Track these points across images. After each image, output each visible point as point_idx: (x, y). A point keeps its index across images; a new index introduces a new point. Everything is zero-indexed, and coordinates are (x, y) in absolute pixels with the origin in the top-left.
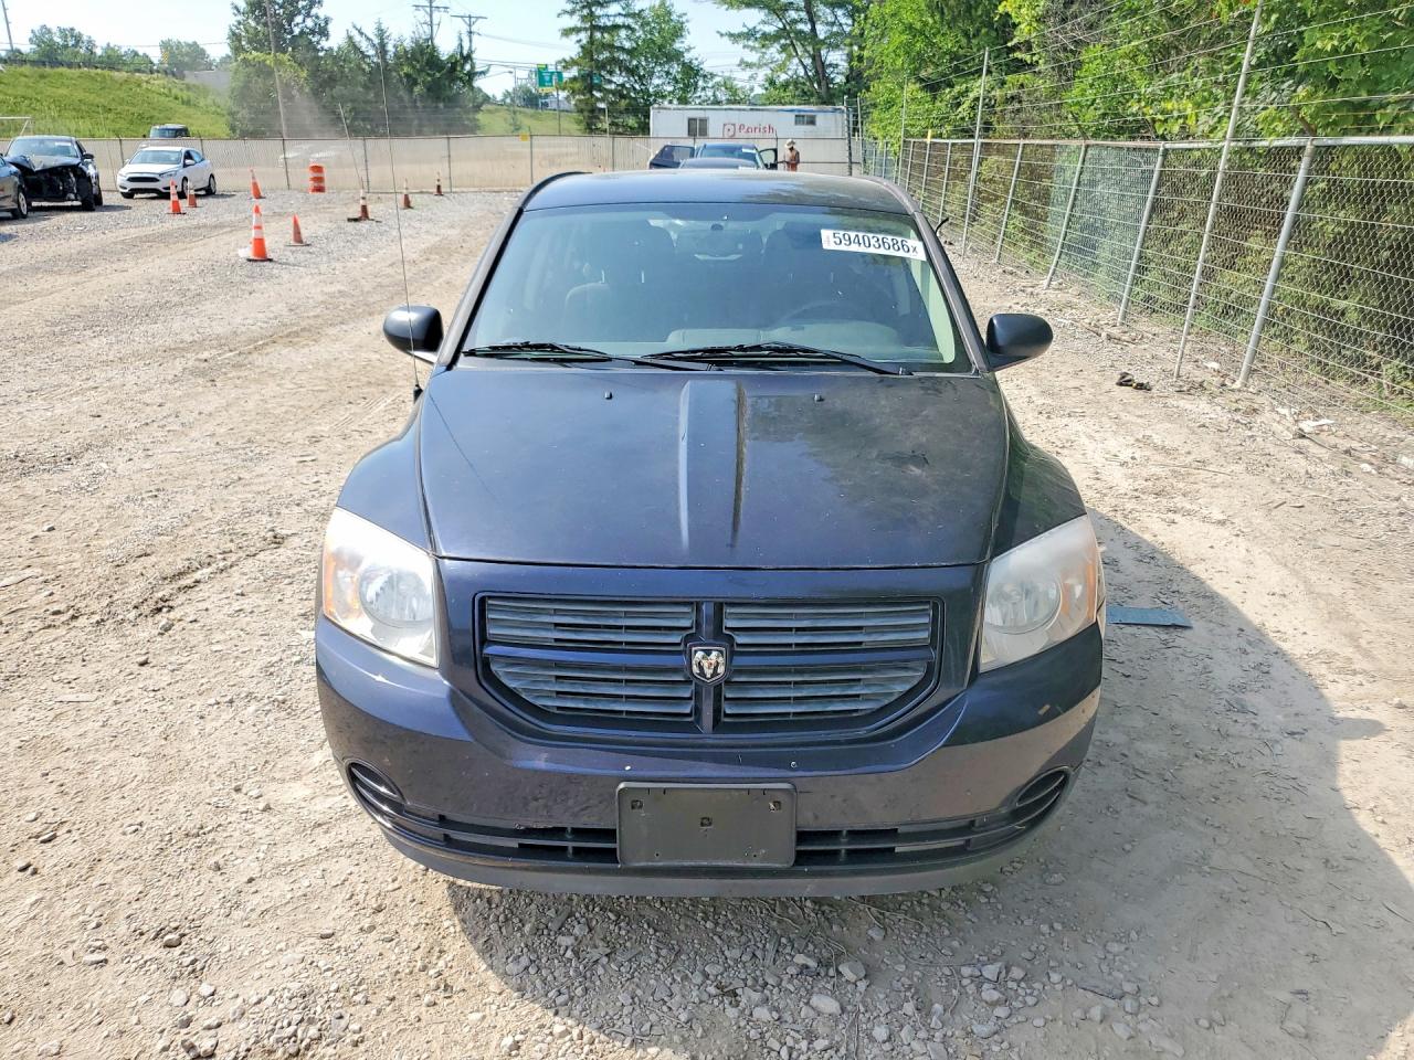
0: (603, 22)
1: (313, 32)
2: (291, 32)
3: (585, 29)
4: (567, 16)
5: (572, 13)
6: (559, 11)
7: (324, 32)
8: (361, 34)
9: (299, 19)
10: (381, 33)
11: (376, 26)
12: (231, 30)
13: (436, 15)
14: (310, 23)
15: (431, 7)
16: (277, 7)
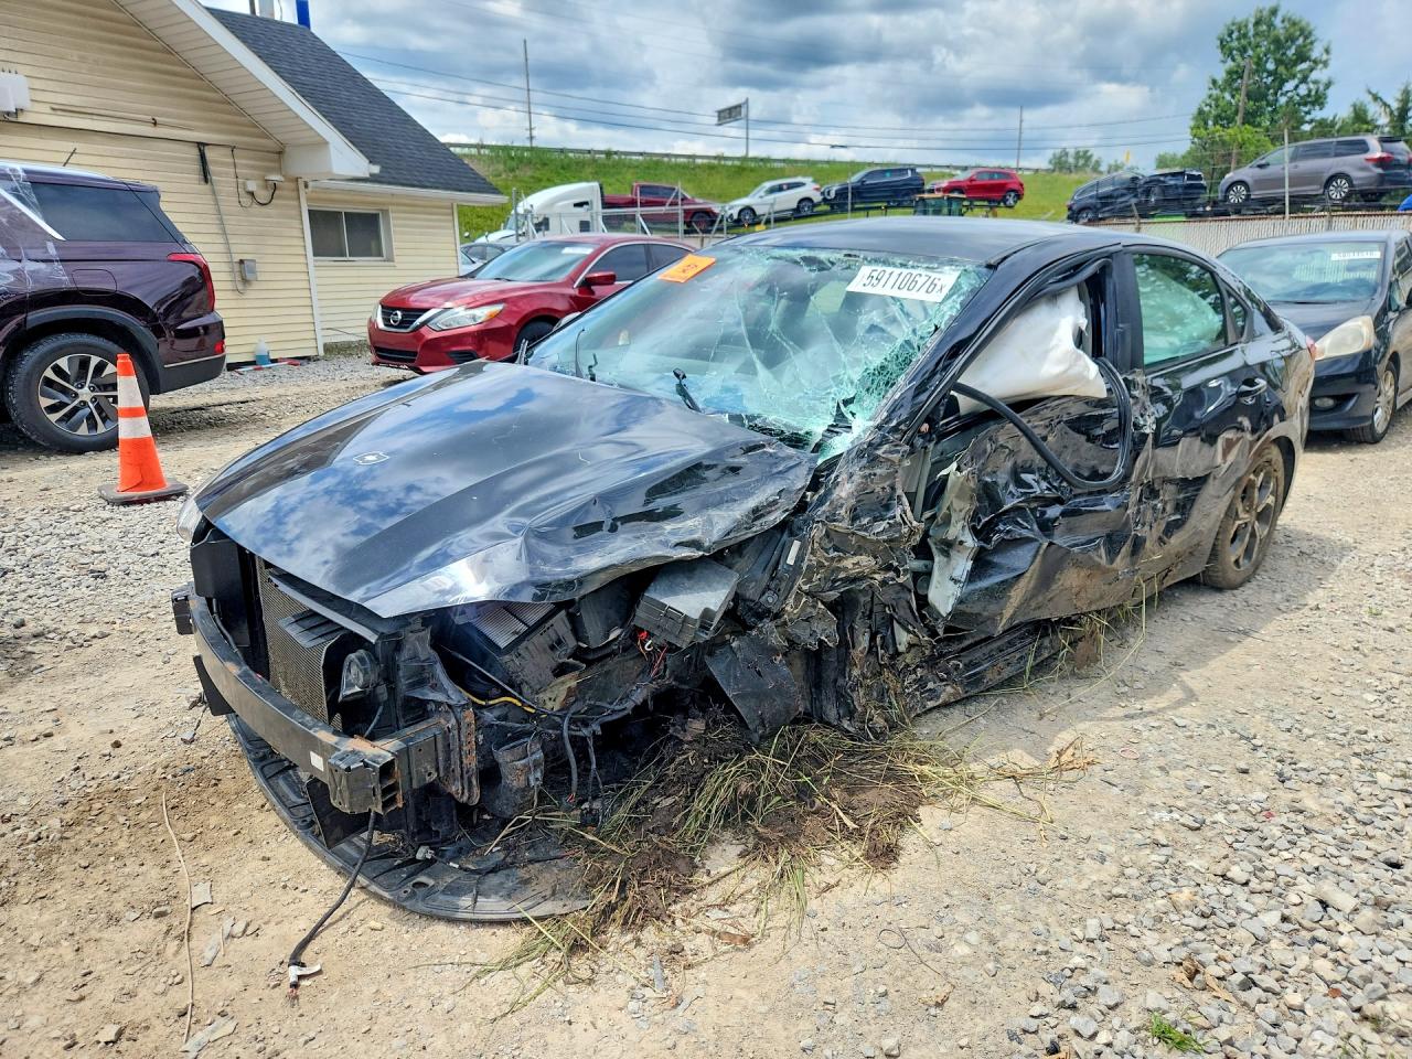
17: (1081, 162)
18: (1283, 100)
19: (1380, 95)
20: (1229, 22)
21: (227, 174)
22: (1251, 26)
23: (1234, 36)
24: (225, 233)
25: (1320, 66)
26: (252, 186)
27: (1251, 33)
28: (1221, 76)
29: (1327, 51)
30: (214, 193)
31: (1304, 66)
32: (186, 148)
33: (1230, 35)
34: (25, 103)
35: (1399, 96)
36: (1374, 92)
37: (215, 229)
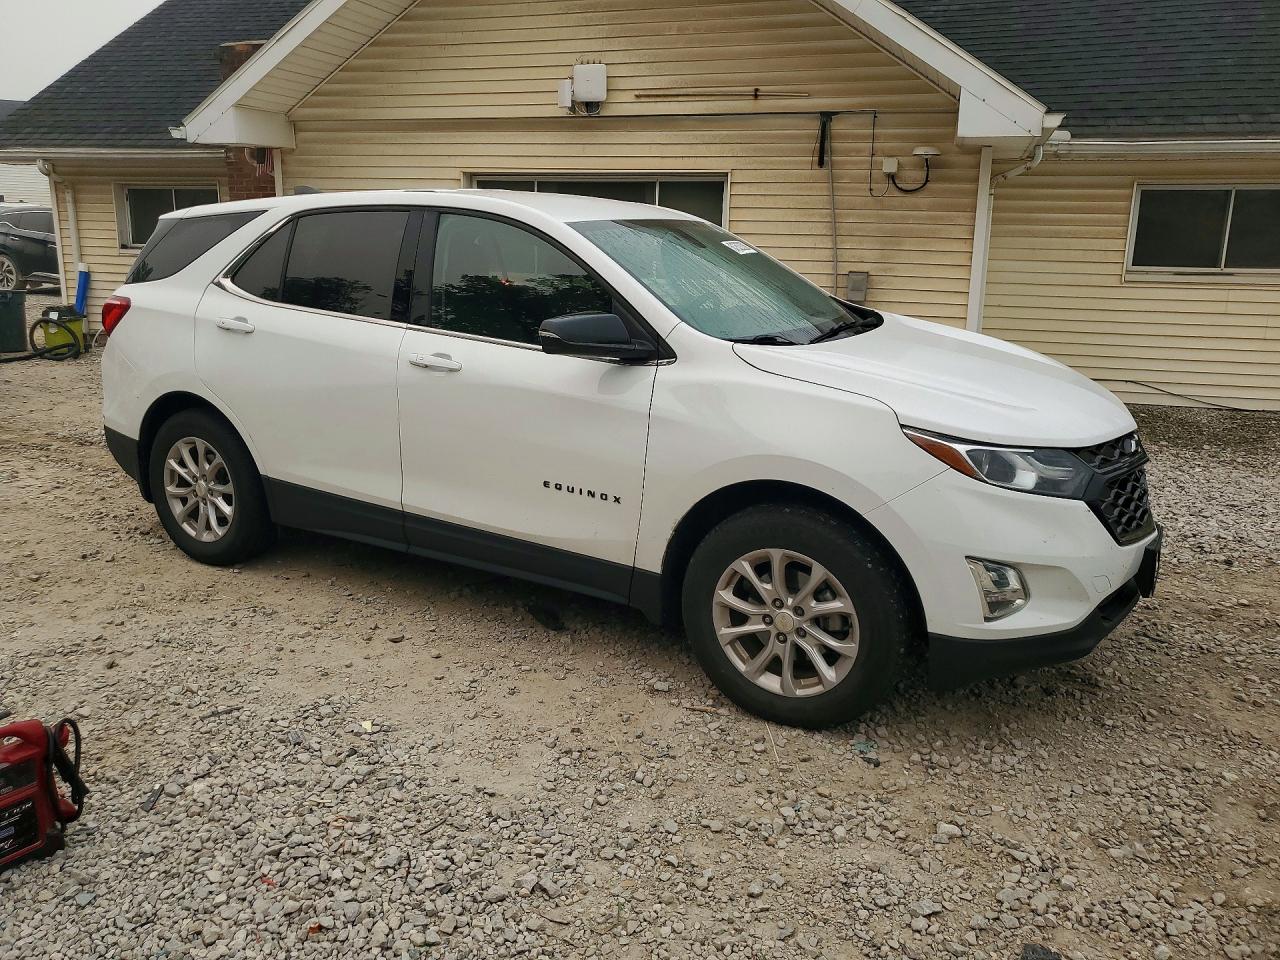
21: (858, 152)
24: (835, 235)
26: (890, 166)
30: (833, 179)
32: (801, 121)
34: (597, 93)
37: (822, 229)
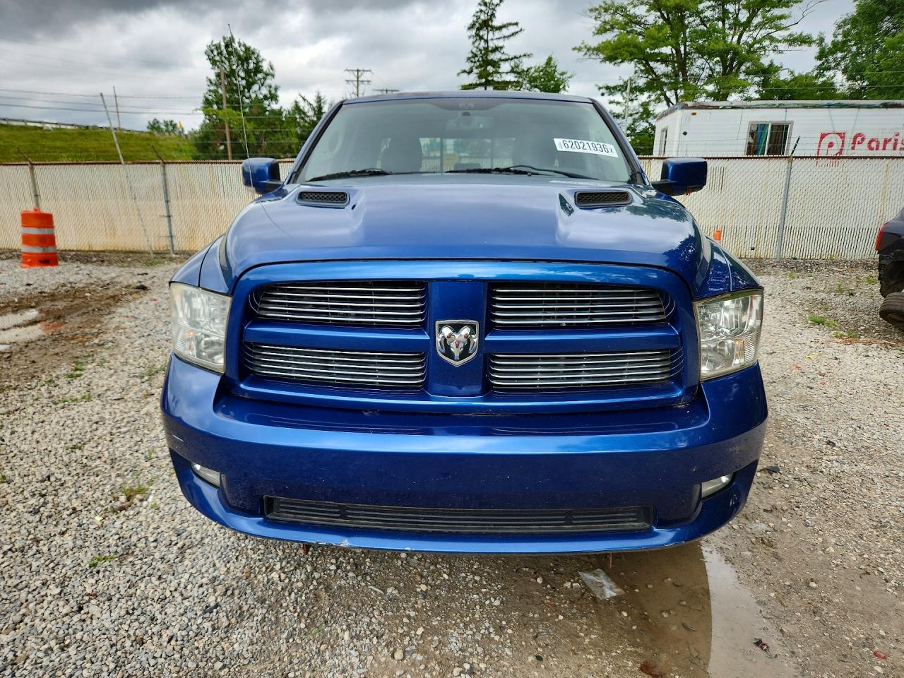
0: (496, 78)
1: (266, 98)
2: (250, 97)
3: (481, 85)
4: (465, 75)
5: (470, 72)
6: (459, 71)
7: (274, 97)
8: (304, 100)
9: (255, 87)
10: (319, 100)
11: (316, 94)
12: (205, 97)
13: (361, 86)
14: (265, 91)
15: (358, 81)
16: (240, 79)
17: (170, 128)
18: (253, 96)
19: (306, 98)
20: (209, 44)
22: (223, 48)
23: (215, 52)
25: (270, 77)
27: (225, 52)
28: (213, 77)
29: (272, 68)
31: (260, 76)
33: (212, 52)
35: (315, 98)
36: (303, 95)
